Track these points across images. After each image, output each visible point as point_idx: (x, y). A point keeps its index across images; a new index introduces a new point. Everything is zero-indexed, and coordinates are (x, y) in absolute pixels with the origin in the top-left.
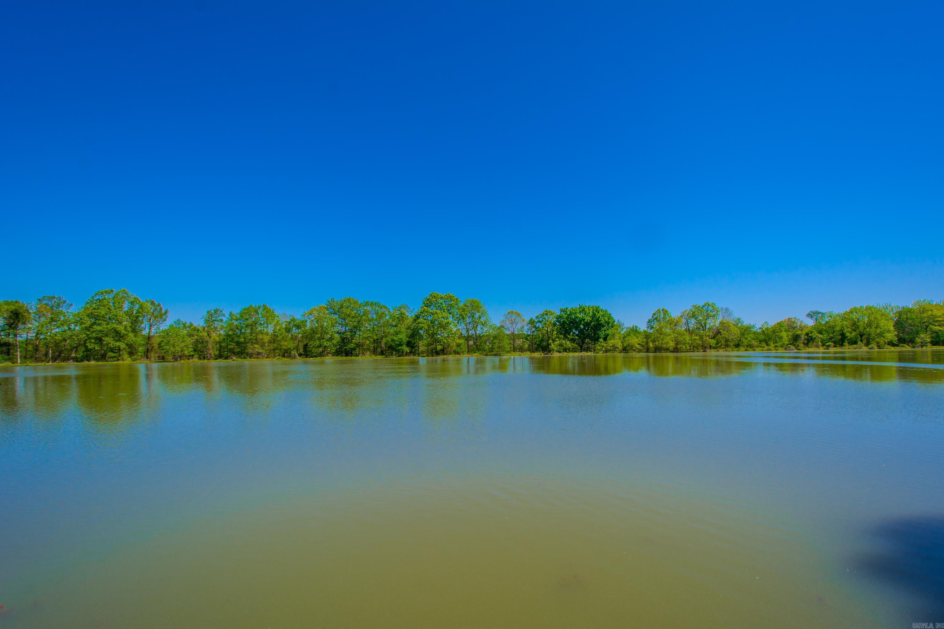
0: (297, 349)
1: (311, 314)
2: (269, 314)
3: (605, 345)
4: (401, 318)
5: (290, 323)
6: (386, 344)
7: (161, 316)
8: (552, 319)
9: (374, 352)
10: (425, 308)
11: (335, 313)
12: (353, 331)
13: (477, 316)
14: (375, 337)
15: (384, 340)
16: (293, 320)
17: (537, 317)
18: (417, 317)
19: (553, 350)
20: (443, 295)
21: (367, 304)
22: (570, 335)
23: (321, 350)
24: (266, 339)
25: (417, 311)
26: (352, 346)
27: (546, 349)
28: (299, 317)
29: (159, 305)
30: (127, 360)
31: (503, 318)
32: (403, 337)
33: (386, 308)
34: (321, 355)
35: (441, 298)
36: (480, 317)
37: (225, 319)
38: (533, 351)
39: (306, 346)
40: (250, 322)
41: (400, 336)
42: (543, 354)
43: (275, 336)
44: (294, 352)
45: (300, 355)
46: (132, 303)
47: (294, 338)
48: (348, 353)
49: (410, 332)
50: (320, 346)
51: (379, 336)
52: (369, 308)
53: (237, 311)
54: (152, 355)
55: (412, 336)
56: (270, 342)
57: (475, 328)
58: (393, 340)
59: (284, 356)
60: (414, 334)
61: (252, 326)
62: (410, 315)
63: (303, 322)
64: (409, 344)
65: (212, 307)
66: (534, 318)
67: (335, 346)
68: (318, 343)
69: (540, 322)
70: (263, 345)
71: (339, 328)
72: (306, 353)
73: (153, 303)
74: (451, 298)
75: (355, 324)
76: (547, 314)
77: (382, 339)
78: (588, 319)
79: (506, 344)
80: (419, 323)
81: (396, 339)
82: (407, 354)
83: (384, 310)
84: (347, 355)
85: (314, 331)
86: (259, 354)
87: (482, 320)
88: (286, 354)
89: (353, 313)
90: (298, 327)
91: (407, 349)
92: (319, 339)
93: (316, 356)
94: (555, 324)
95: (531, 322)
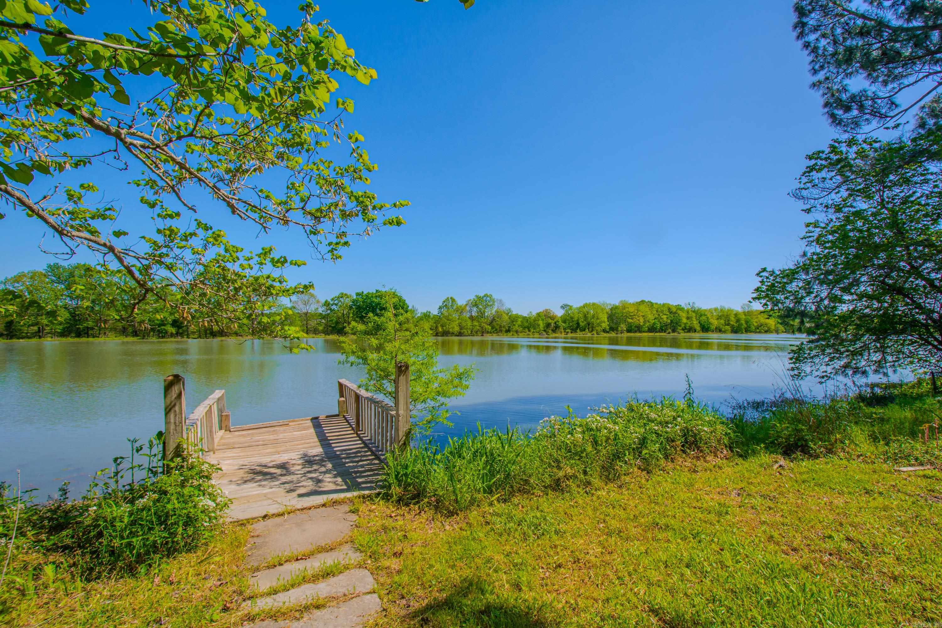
8: (348, 302)
17: (332, 300)
19: (348, 333)
23: (37, 328)
27: (340, 331)
38: (327, 334)
42: (338, 337)
64: (175, 323)
66: (329, 300)
69: (336, 305)
76: (342, 296)
94: (351, 308)
95: (327, 304)
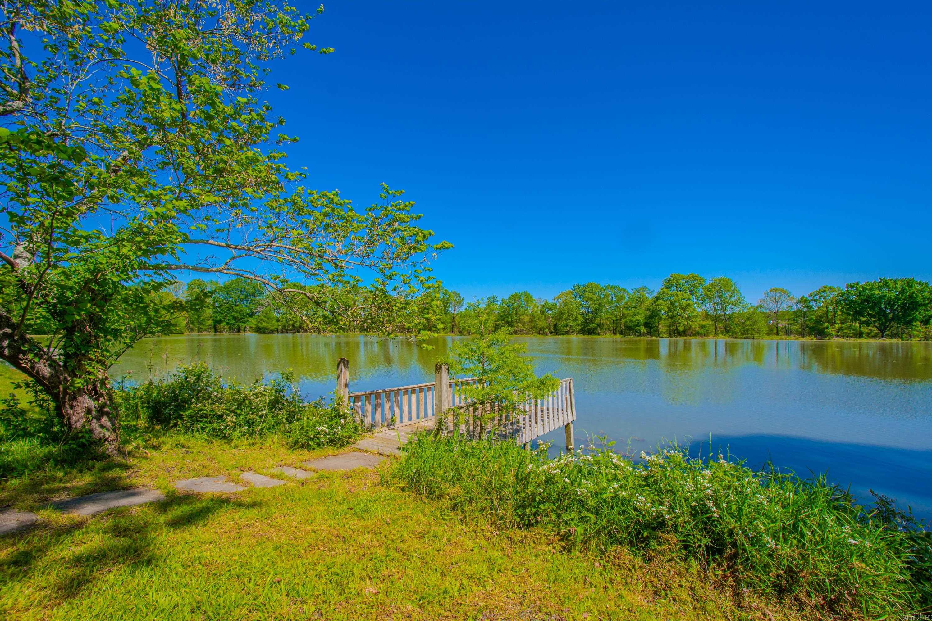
0: (548, 327)
1: (559, 298)
2: (529, 298)
3: (924, 330)
4: (640, 300)
5: (543, 306)
6: (625, 324)
7: (460, 302)
8: (833, 296)
9: (614, 332)
10: (665, 290)
11: (580, 297)
12: (595, 313)
13: (727, 295)
14: (614, 319)
15: (623, 321)
16: (546, 303)
17: (811, 295)
18: (657, 298)
19: (830, 334)
20: (685, 276)
21: (607, 287)
22: (864, 317)
23: (568, 328)
24: (527, 319)
25: (655, 293)
26: (594, 326)
27: (821, 333)
28: (550, 301)
29: (459, 294)
30: (442, 334)
31: (763, 297)
32: (641, 318)
33: (625, 290)
34: (567, 333)
35: (683, 279)
36: (730, 297)
37: (499, 304)
38: (802, 334)
39: (555, 325)
40: (515, 305)
41: (637, 318)
42: (815, 339)
43: (533, 315)
44: (547, 331)
45: (551, 333)
46: (444, 294)
47: (546, 319)
48: (591, 332)
49: (649, 313)
50: (567, 325)
51: (619, 317)
52: (609, 292)
53: (506, 297)
54: (455, 330)
55: (651, 317)
56: (529, 322)
57: (724, 309)
58: (631, 321)
59: (539, 333)
60: (653, 315)
61: (516, 309)
62: (649, 298)
63: (553, 305)
64: (646, 325)
65: (490, 295)
66: (807, 296)
67: (578, 325)
68: (565, 323)
69: (815, 300)
70: (524, 324)
71: (582, 310)
72: (556, 331)
73: (455, 293)
74: (694, 278)
75: (597, 306)
76: (824, 291)
77: (621, 320)
78: (893, 295)
79: (763, 325)
80: (658, 305)
81: (634, 320)
82: (644, 335)
83: (622, 293)
84: (589, 333)
85: (561, 313)
86: (521, 331)
87: (734, 299)
88: (541, 331)
89: (595, 297)
90: (550, 309)
91: (643, 330)
92: (566, 320)
93: (563, 334)
94: (838, 303)
95: (803, 301)
